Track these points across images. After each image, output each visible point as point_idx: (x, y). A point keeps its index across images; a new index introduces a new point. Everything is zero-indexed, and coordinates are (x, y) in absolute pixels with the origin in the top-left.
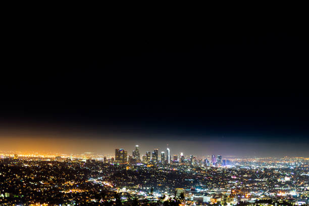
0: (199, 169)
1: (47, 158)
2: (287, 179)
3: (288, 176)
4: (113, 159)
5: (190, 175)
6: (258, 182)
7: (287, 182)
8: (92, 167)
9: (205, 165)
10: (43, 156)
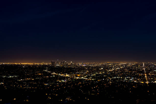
0: (77, 66)
1: (30, 64)
2: (102, 69)
3: (102, 68)
4: (50, 64)
5: (74, 68)
6: (94, 70)
7: (102, 70)
8: (44, 67)
9: (78, 65)
10: (29, 64)
